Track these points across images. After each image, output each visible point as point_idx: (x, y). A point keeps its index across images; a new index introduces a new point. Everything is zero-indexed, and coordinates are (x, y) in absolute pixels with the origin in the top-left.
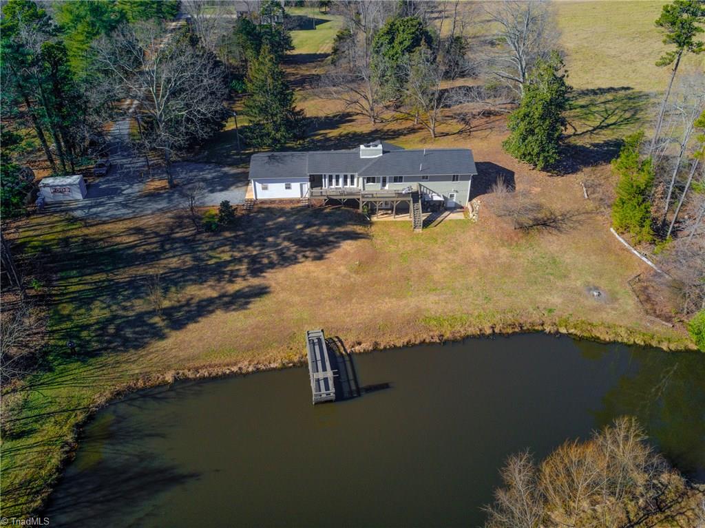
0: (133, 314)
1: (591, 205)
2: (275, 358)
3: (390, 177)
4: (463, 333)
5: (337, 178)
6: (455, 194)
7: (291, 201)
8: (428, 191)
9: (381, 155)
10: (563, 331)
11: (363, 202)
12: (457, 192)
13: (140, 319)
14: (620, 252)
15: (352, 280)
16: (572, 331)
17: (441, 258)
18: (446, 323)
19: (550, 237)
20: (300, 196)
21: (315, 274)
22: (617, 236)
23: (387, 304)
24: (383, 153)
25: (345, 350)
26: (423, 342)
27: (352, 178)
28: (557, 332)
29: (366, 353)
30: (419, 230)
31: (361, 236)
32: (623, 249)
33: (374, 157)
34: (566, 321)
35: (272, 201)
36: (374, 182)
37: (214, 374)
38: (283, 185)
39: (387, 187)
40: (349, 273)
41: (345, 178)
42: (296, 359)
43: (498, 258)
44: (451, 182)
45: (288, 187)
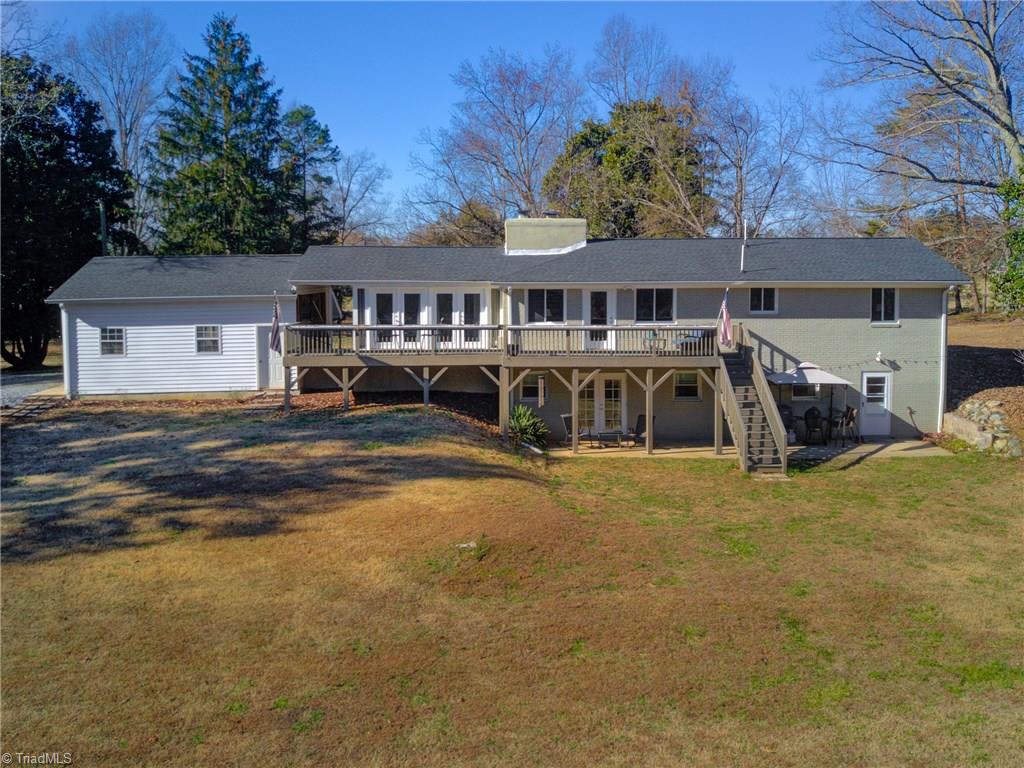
3: (620, 292)
5: (412, 307)
6: (889, 377)
8: (778, 359)
9: (584, 244)
11: (516, 371)
12: (894, 366)
20: (253, 386)
24: (589, 241)
27: (472, 307)
33: (553, 252)
36: (557, 316)
38: (188, 333)
39: (610, 343)
40: (412, 586)
41: (444, 307)
44: (866, 323)
45: (208, 345)
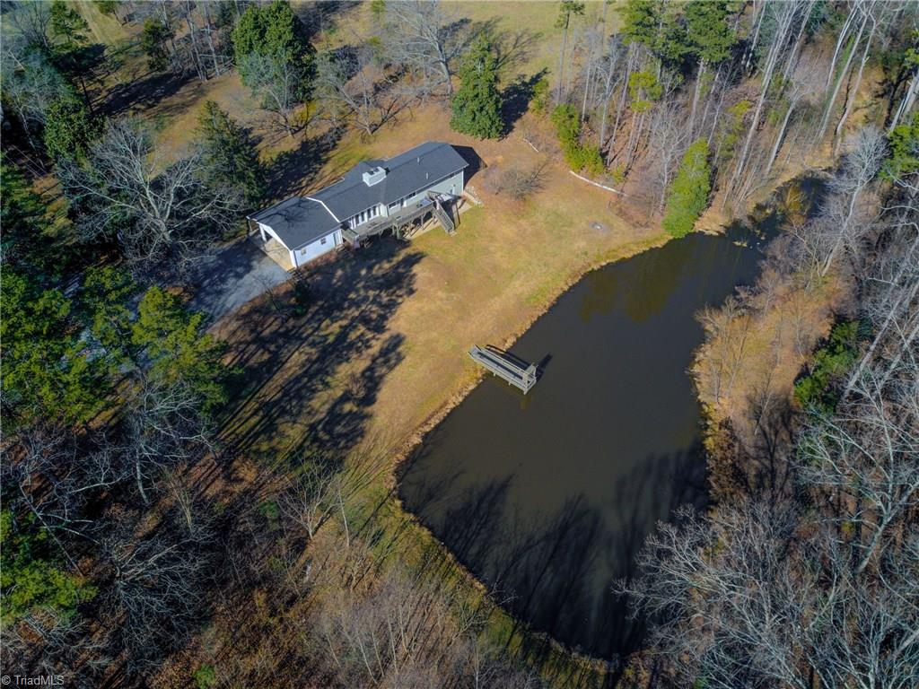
0: (324, 414)
1: (544, 157)
2: (467, 383)
3: (407, 196)
4: (554, 298)
5: (362, 214)
7: (330, 253)
8: (435, 194)
9: (385, 177)
10: (604, 264)
11: (399, 228)
12: (455, 185)
13: (334, 416)
14: (587, 188)
15: (455, 298)
16: (608, 261)
17: (492, 249)
18: (539, 296)
19: (539, 197)
20: (334, 245)
21: (426, 308)
22: (577, 176)
23: (496, 304)
24: (386, 174)
25: (502, 351)
26: (539, 318)
27: (374, 208)
28: (602, 267)
29: (514, 344)
30: (453, 233)
31: (418, 257)
32: (588, 185)
33: (381, 181)
34: (599, 256)
35: (314, 261)
36: (395, 205)
37: (442, 418)
38: (319, 242)
39: (405, 205)
41: (369, 211)
42: (479, 375)
43: (525, 230)
44: (450, 180)
45: (323, 242)
